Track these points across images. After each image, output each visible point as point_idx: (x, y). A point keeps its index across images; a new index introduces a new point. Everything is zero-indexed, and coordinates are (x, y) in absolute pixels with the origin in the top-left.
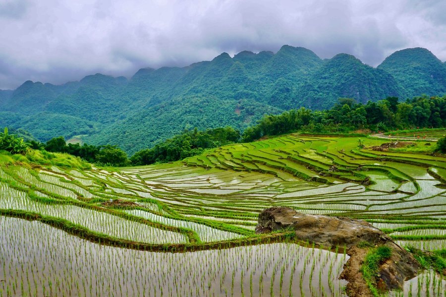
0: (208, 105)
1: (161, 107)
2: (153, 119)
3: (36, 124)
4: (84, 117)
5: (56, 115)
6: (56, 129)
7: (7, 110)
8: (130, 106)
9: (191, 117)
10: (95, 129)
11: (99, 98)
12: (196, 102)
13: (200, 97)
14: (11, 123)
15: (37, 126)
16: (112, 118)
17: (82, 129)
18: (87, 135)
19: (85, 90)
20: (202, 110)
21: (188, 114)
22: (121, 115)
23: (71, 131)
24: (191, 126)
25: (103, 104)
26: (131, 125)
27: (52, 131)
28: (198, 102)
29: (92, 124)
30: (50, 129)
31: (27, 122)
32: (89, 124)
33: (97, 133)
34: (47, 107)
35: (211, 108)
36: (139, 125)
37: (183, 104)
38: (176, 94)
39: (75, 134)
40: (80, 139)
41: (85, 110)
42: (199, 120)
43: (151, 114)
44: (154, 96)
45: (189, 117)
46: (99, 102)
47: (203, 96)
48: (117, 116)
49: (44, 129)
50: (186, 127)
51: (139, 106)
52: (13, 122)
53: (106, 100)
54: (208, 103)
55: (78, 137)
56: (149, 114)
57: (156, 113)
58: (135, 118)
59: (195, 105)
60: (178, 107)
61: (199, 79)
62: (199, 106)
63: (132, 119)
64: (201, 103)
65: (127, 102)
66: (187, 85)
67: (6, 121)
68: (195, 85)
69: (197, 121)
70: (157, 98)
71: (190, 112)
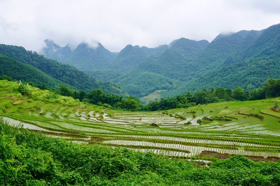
0: (273, 67)
1: (230, 68)
2: (220, 79)
3: (129, 79)
4: (167, 75)
5: (145, 73)
6: (143, 84)
7: (112, 68)
8: (207, 67)
9: (254, 78)
10: (173, 85)
11: (181, 59)
12: (262, 64)
13: (267, 59)
14: (113, 78)
15: (130, 81)
16: (190, 77)
17: (163, 85)
18: (166, 90)
19: (170, 52)
20: (266, 71)
21: (252, 75)
22: (198, 74)
23: (154, 87)
24: (253, 87)
25: (184, 64)
26: (201, 83)
27: (140, 86)
28: (264, 64)
29: (172, 81)
30: (139, 84)
31: (123, 77)
32: (169, 81)
33: (174, 89)
34: (140, 66)
35: (277, 70)
36: (207, 83)
37: (249, 66)
38: (249, 56)
39: (157, 89)
40: (160, 93)
41: (169, 69)
42: (261, 81)
43: (219, 74)
44: (228, 58)
45: (253, 78)
46: (180, 62)
47: (271, 58)
48: (194, 75)
49: (135, 84)
50: (248, 87)
51: (214, 67)
52: (115, 77)
53: (187, 61)
54: (274, 65)
55: (159, 91)
56: (217, 74)
57: (224, 74)
58: (205, 78)
59: (260, 67)
60: (245, 69)
61: (272, 41)
62: (264, 68)
63: (203, 78)
64: (266, 65)
65: (204, 63)
66: (260, 47)
67: (110, 76)
68: (267, 47)
69: (259, 82)
70: (232, 59)
71: (254, 73)
